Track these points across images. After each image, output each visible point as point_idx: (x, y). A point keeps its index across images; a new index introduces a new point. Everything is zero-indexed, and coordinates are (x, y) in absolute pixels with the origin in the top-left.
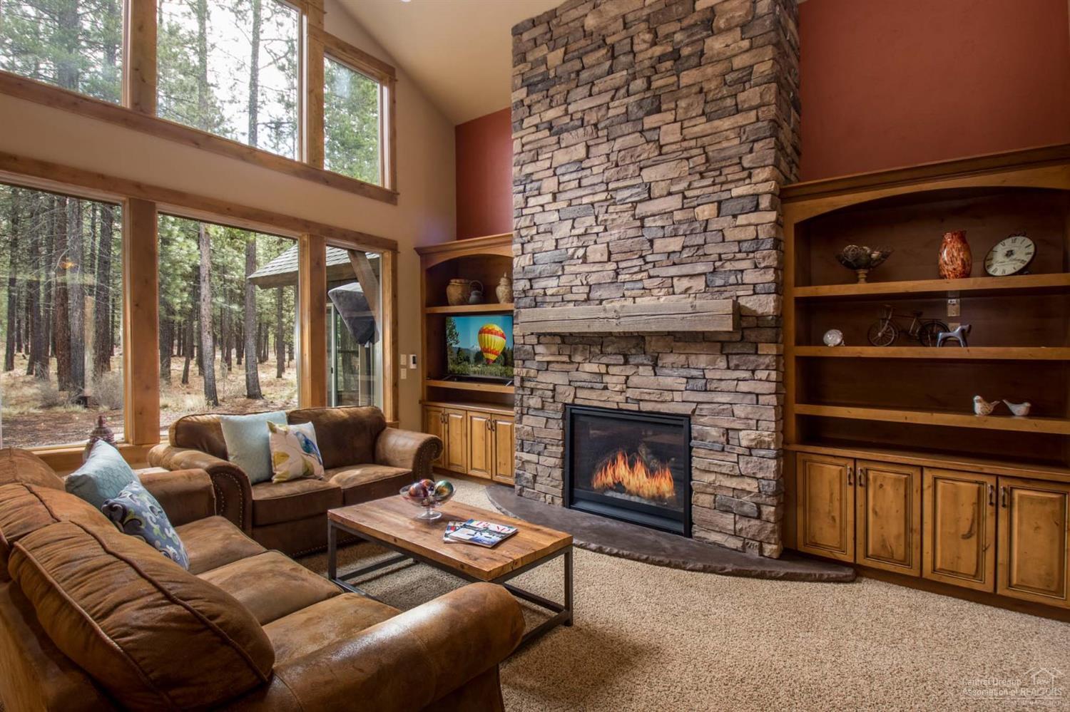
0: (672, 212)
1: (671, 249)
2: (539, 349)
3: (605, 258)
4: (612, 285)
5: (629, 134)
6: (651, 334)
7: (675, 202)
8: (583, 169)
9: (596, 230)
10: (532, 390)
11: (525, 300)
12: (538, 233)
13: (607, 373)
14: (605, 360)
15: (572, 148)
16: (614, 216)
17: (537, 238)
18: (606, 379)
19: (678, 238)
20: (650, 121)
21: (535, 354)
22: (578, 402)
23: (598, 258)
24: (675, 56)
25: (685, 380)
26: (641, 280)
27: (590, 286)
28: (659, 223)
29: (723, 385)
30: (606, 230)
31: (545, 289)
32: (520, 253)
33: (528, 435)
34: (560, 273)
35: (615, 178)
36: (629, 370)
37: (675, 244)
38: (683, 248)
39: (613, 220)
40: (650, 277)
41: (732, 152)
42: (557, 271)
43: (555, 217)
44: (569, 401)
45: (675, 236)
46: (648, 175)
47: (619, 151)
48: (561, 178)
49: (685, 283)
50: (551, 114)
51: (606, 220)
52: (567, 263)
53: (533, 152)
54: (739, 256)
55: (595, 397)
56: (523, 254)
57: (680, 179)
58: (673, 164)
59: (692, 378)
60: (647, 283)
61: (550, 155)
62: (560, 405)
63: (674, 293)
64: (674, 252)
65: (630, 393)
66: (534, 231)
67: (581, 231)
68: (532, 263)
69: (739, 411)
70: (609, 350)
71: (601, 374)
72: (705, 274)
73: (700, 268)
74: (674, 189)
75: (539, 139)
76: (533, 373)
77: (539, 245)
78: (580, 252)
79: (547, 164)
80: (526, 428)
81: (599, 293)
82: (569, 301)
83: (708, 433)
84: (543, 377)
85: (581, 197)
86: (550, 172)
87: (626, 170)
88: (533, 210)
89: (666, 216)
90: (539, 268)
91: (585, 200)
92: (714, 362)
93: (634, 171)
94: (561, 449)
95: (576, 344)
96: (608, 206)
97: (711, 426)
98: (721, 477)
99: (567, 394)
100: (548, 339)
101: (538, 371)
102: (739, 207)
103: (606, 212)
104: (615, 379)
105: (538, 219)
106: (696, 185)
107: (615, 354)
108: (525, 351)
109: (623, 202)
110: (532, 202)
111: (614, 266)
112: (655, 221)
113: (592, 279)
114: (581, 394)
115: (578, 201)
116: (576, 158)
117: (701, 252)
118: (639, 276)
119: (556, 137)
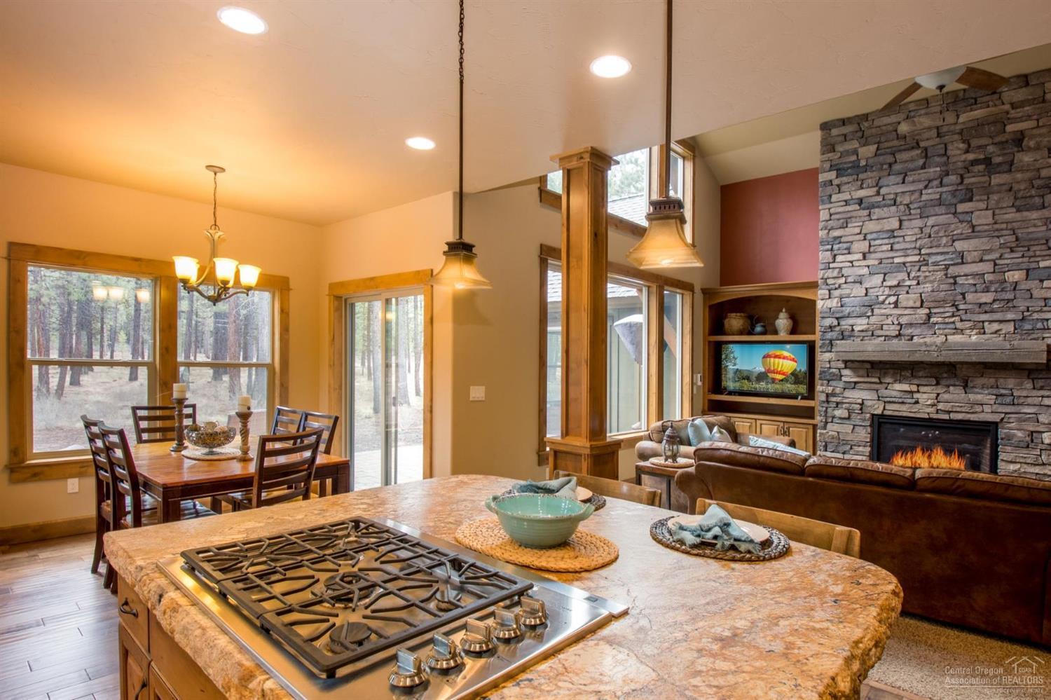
0: (984, 274)
1: (983, 300)
2: (846, 372)
3: (918, 304)
4: (923, 326)
5: (942, 214)
6: (962, 363)
7: (988, 267)
8: (894, 237)
9: (908, 283)
10: (838, 404)
11: (830, 334)
12: (846, 283)
13: (918, 392)
14: (916, 381)
15: (885, 220)
16: (927, 274)
17: (844, 286)
18: (916, 396)
19: (990, 293)
20: (962, 208)
21: (841, 376)
22: (886, 413)
23: (911, 304)
24: (987, 161)
25: (994, 397)
26: (954, 322)
27: (901, 325)
28: (971, 281)
29: (1029, 400)
30: (918, 284)
31: (852, 326)
32: (827, 297)
33: (833, 438)
34: (869, 314)
35: (929, 245)
36: (940, 390)
37: (987, 298)
38: (994, 301)
39: (926, 277)
40: (962, 320)
41: (1040, 235)
42: (866, 313)
43: (865, 271)
44: (879, 412)
45: (988, 292)
46: (959, 245)
47: (933, 226)
48: (873, 243)
49: (996, 326)
50: (862, 193)
51: (918, 277)
52: (878, 306)
53: (842, 221)
54: (1045, 309)
55: (905, 409)
56: (830, 298)
57: (990, 251)
58: (985, 240)
59: (1001, 395)
60: (959, 325)
61: (861, 224)
62: (868, 415)
63: (984, 333)
64: (986, 303)
65: (940, 406)
66: (843, 280)
67: (895, 283)
68: (839, 305)
69: (1042, 418)
70: (921, 374)
71: (912, 392)
72: (1014, 321)
73: (1010, 316)
74: (986, 258)
75: (848, 211)
76: (838, 391)
77: (847, 291)
78: (893, 299)
79: (858, 230)
80: (830, 433)
81: (910, 331)
82: (879, 336)
83: (1014, 435)
84: (848, 393)
85: (893, 258)
86: (861, 237)
87: (939, 241)
88: (841, 265)
89: (977, 277)
90: (847, 310)
91: (896, 260)
92: (1021, 384)
93: (947, 242)
94: (868, 449)
95: (887, 369)
96: (920, 266)
97: (1018, 430)
98: (1025, 466)
99: (876, 406)
100: (856, 365)
101: (845, 389)
102: (1046, 274)
103: (919, 270)
104: (925, 396)
105: (845, 272)
106: (1006, 256)
107: (926, 377)
108: (831, 373)
109: (936, 264)
110: (839, 258)
111: (927, 311)
112: (967, 280)
113: (904, 320)
114: (889, 407)
115: (890, 261)
116: (889, 228)
117: (1010, 304)
118: (952, 320)
119: (868, 211)
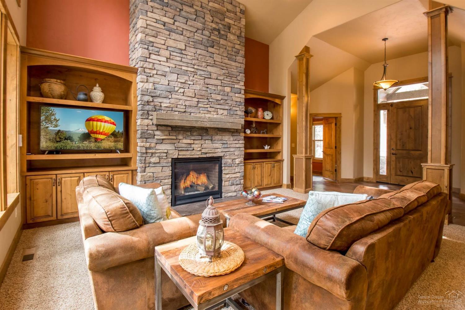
0: (218, 86)
1: (218, 98)
2: (157, 133)
3: (194, 96)
4: (196, 107)
5: (203, 50)
6: (211, 128)
7: (219, 83)
8: (182, 54)
9: (189, 83)
10: (152, 153)
11: (148, 106)
12: (156, 74)
13: (194, 144)
14: (193, 138)
15: (178, 42)
16: (197, 80)
17: (155, 76)
18: (193, 146)
19: (220, 96)
20: (210, 49)
21: (155, 135)
22: (180, 157)
23: (190, 95)
24: (219, 30)
25: (222, 145)
26: (207, 108)
27: (186, 106)
28: (214, 88)
29: (232, 145)
30: (193, 84)
31: (161, 103)
32: (146, 81)
33: (150, 177)
34: (170, 97)
35: (198, 64)
36: (203, 142)
37: (219, 97)
38: (222, 99)
39: (197, 81)
40: (210, 107)
41: (235, 73)
42: (169, 96)
43: (167, 69)
44: (176, 157)
45: (219, 94)
46: (209, 69)
47: (199, 55)
48: (172, 53)
49: (222, 111)
50: (165, 19)
51: (193, 80)
52: (174, 93)
53: (154, 32)
54: (237, 106)
55: (188, 154)
56: (147, 82)
57: (220, 75)
58: (219, 69)
59: (224, 144)
60: (209, 109)
61: (165, 39)
62: (170, 159)
63: (218, 114)
64: (218, 100)
65: (203, 151)
66: (155, 72)
67: (183, 81)
68: (153, 88)
69: (236, 153)
70: (195, 134)
71: (191, 144)
72: (227, 110)
73: (227, 107)
74: (219, 78)
75: (158, 27)
76: (153, 145)
77: (158, 80)
78: (182, 90)
79: (163, 42)
80: (149, 174)
81: (190, 110)
82: (175, 111)
83: (228, 161)
84: (159, 147)
85: (182, 66)
86: (165, 47)
87: (202, 63)
88: (154, 61)
89: (216, 86)
90: (158, 93)
91: (184, 68)
92: (229, 138)
93: (205, 65)
94: (170, 180)
95: (180, 131)
96: (194, 75)
97: (229, 159)
98: (231, 175)
99: (174, 154)
100: (163, 128)
101: (156, 144)
102: (237, 91)
103: (193, 77)
104: (197, 146)
105: (156, 66)
106: (225, 79)
107: (197, 135)
108: (149, 133)
109: (200, 75)
110: (153, 56)
111: (197, 100)
112: (212, 87)
113: (187, 103)
114: (181, 153)
115: (180, 67)
116: (180, 48)
117: (226, 102)
118: (207, 106)
119: (169, 32)
